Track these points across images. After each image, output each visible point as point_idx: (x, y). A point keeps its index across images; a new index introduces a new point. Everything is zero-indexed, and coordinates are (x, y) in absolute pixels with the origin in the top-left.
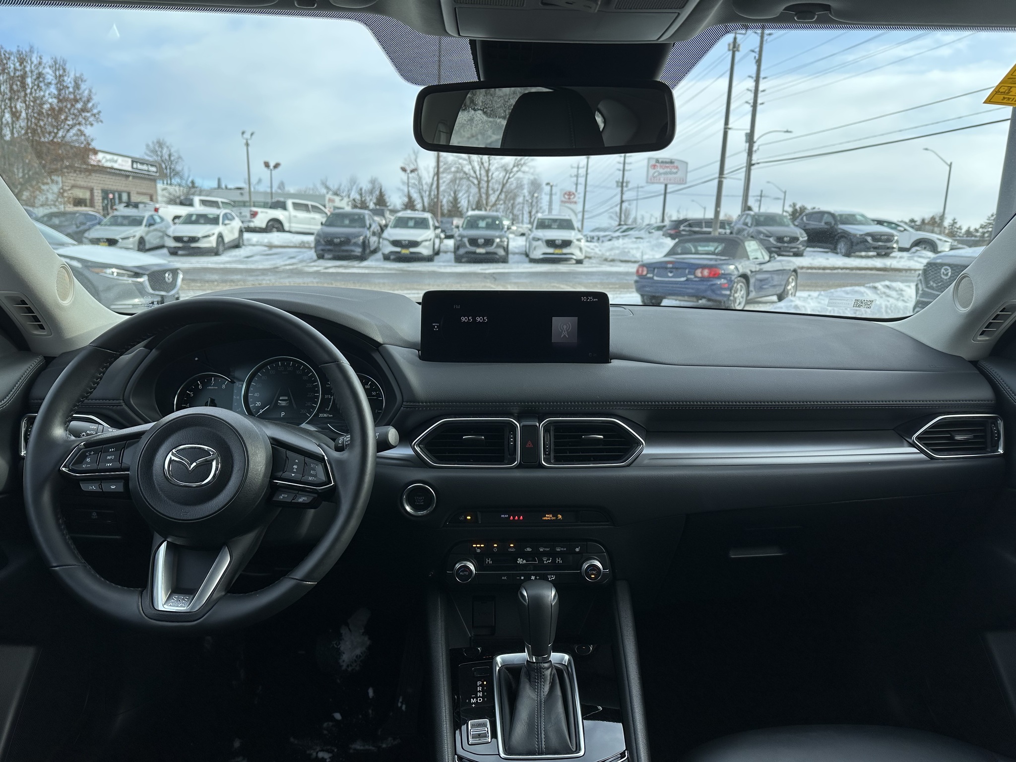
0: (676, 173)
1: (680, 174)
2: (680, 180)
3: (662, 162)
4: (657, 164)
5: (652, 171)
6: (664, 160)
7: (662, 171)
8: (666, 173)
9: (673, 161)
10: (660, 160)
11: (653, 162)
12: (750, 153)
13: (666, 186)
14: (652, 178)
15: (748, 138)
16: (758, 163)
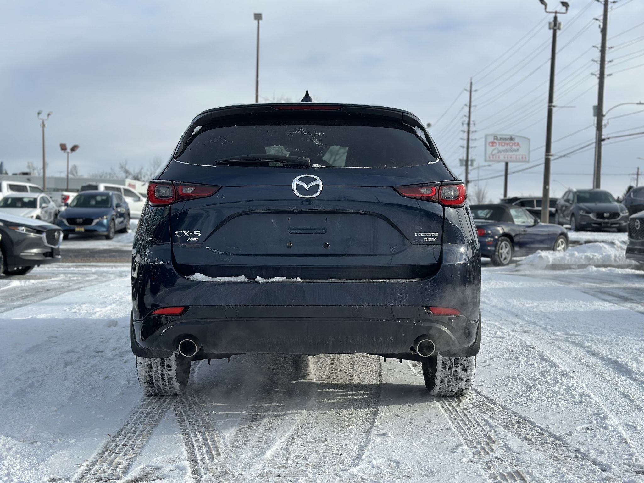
0: (518, 150)
1: (522, 151)
2: (522, 158)
3: (501, 139)
4: (495, 141)
5: (490, 149)
6: (504, 137)
7: (501, 148)
8: (506, 151)
9: (513, 137)
10: (499, 137)
11: (491, 139)
12: (599, 127)
13: (507, 164)
14: (491, 156)
15: (596, 111)
16: (608, 138)
